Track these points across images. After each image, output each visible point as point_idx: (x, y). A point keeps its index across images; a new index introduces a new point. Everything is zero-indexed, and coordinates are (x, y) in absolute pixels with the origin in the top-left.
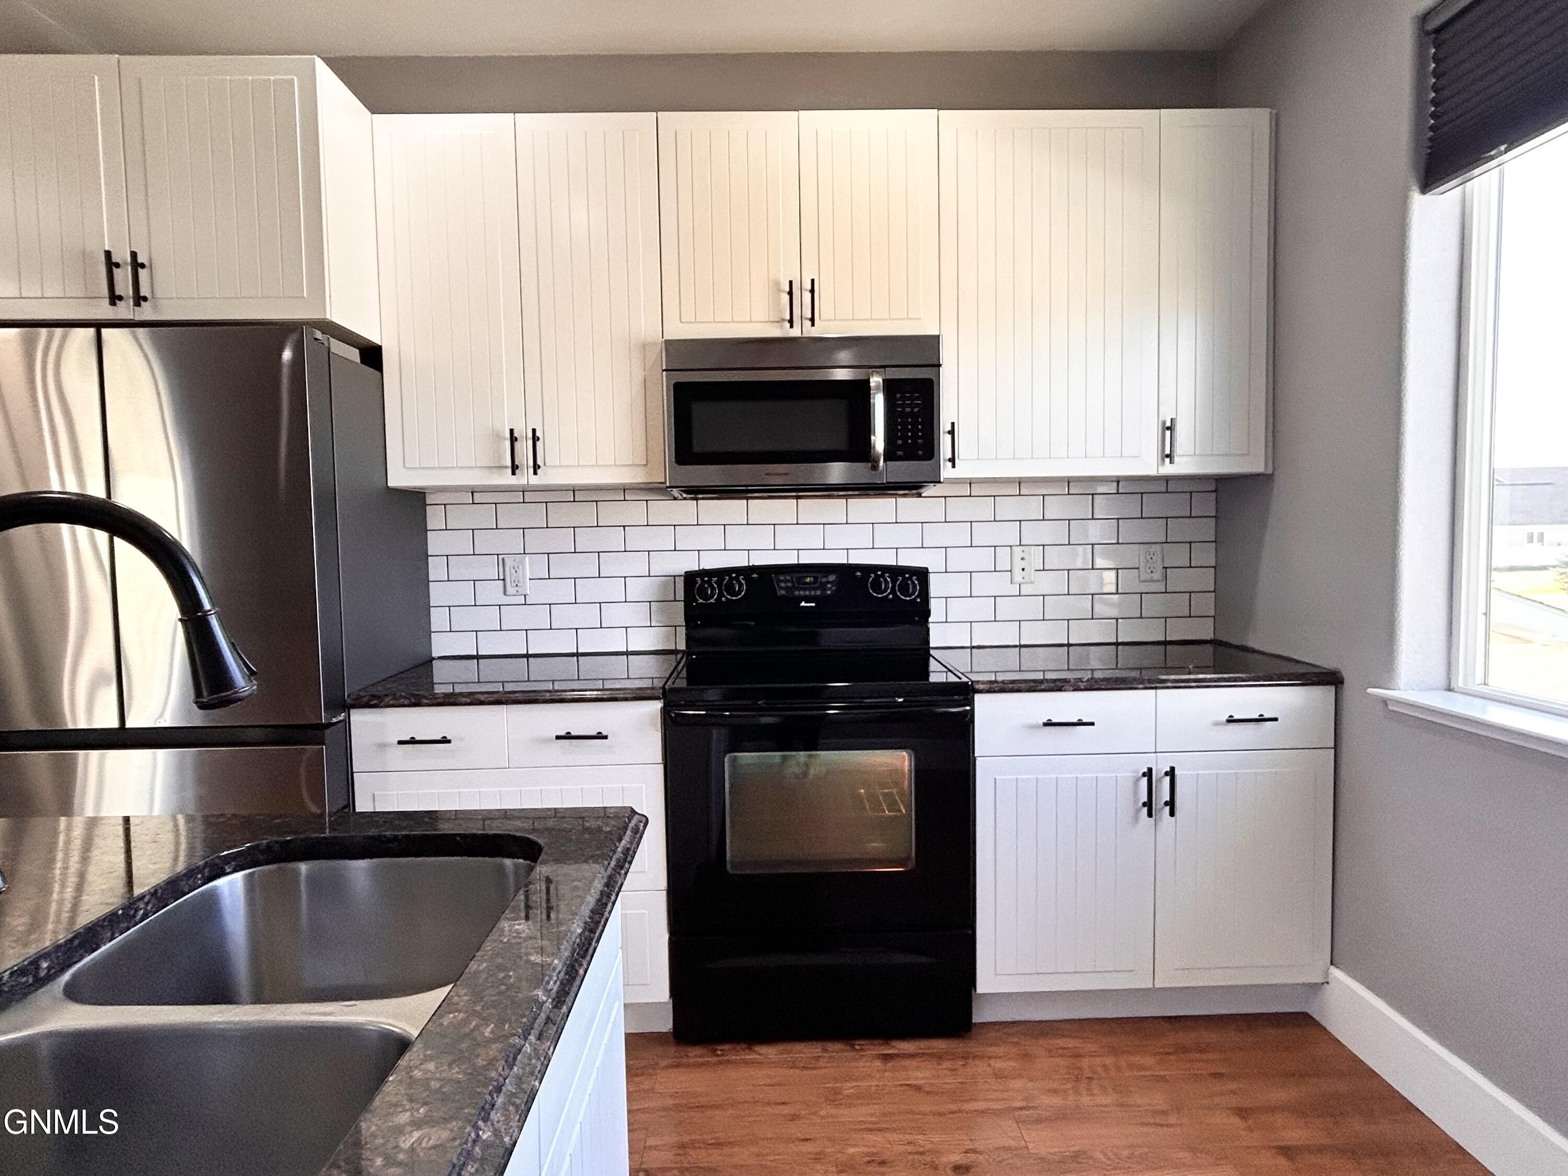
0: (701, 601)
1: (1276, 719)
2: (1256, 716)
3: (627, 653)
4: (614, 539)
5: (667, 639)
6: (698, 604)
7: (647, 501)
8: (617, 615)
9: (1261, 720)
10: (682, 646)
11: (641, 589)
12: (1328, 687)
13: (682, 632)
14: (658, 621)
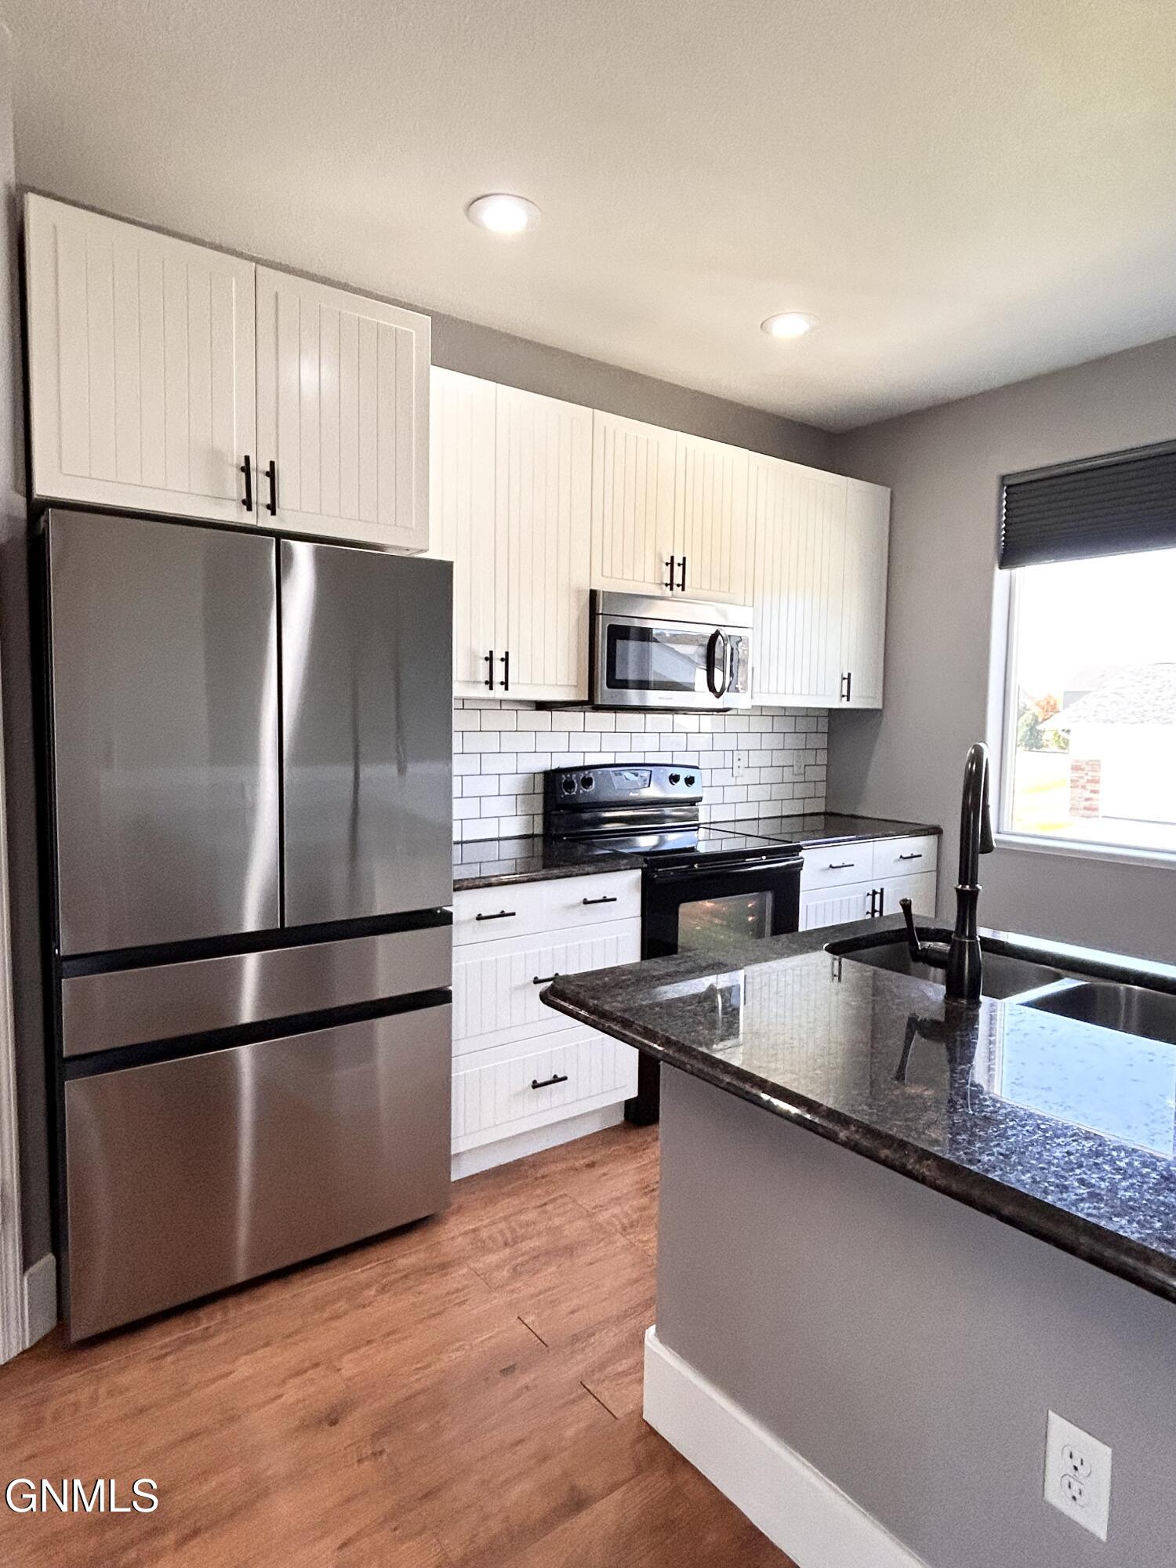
0: (566, 793)
1: (920, 856)
2: (910, 855)
3: (499, 839)
4: (491, 742)
5: (527, 827)
6: (565, 796)
7: (516, 710)
8: (493, 807)
9: (912, 857)
10: (539, 830)
11: (512, 784)
12: (932, 836)
13: (539, 820)
14: (522, 811)
